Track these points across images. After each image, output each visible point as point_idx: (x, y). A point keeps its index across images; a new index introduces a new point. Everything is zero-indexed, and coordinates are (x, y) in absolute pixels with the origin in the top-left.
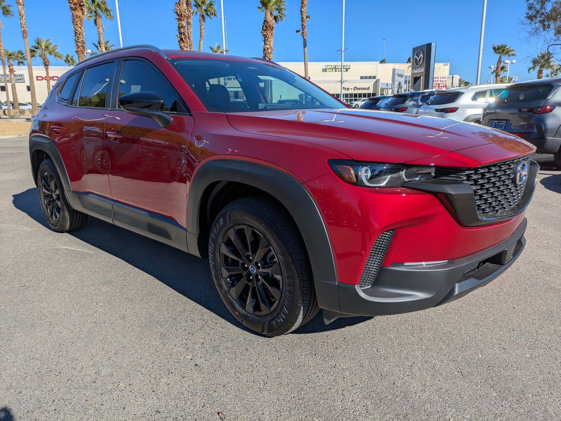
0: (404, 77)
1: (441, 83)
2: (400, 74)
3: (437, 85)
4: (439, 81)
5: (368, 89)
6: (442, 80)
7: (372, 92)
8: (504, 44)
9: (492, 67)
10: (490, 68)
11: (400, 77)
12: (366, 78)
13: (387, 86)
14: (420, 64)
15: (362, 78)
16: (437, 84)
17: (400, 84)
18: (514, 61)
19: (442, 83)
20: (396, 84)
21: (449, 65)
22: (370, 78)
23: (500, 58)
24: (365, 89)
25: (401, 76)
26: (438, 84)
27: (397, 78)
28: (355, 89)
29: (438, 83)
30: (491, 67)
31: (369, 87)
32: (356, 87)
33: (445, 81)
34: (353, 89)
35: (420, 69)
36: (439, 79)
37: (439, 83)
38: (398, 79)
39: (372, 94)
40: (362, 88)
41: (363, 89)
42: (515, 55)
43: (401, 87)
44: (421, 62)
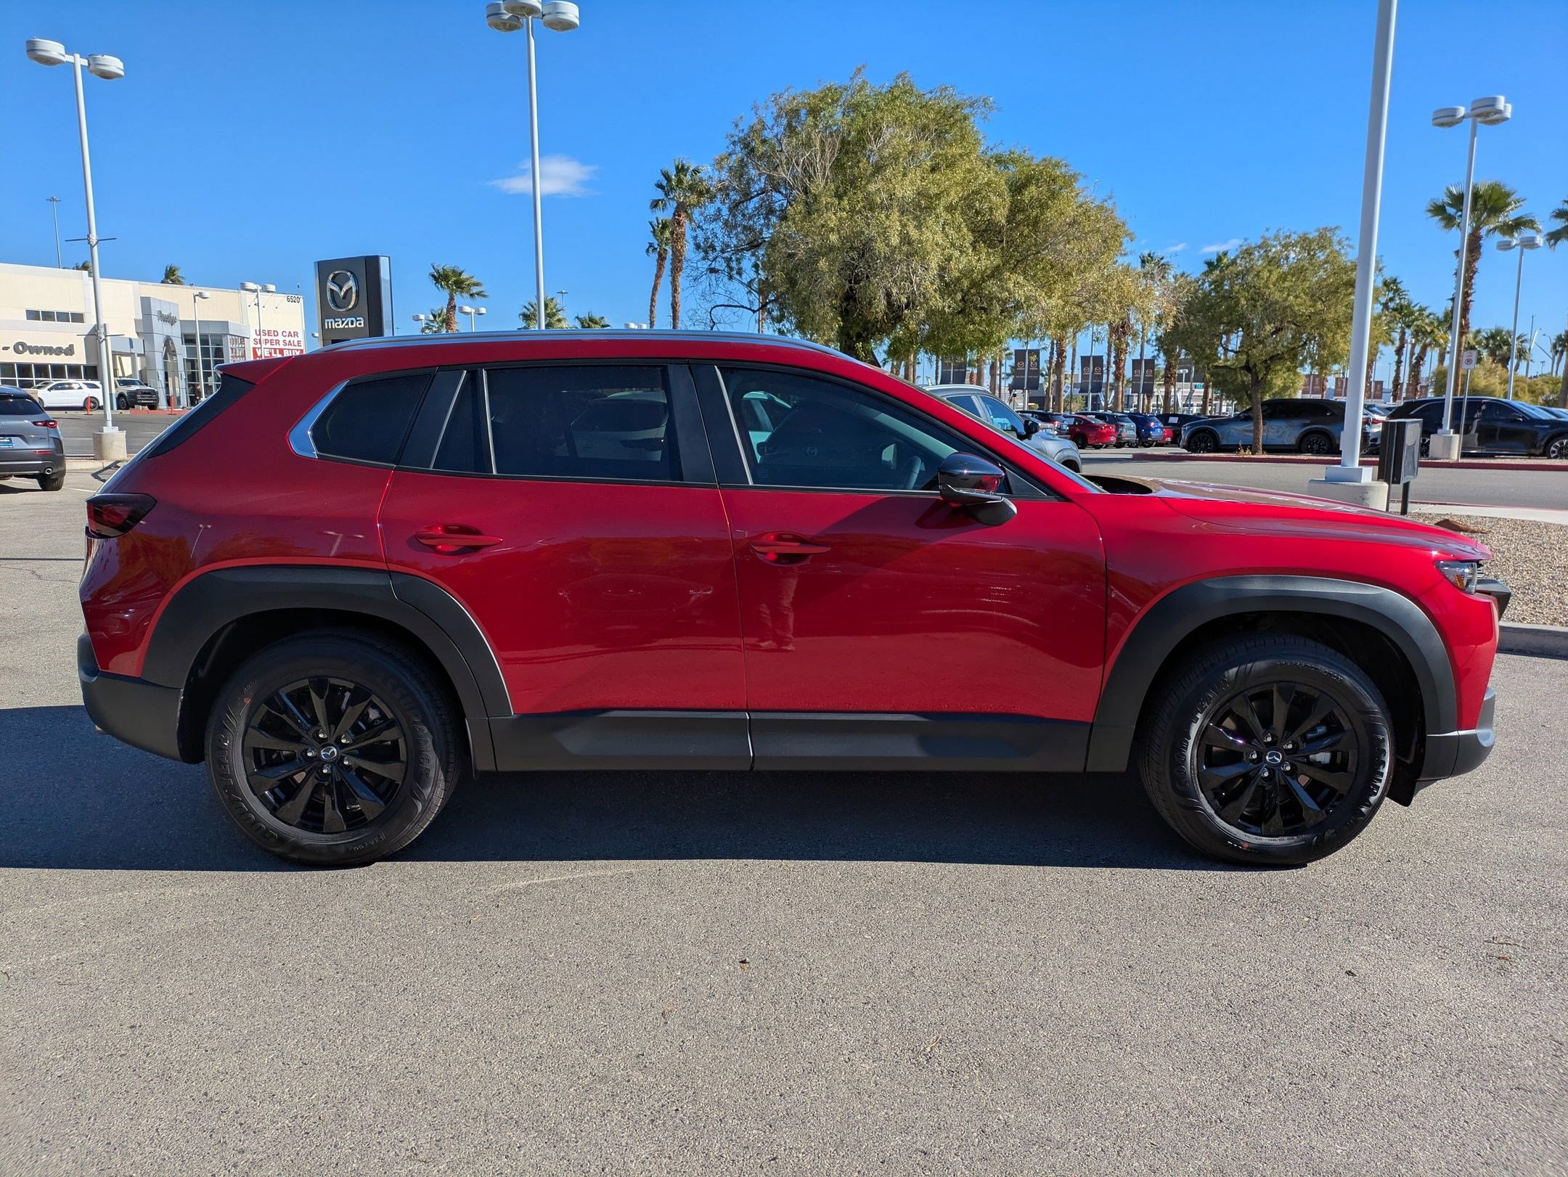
0: (178, 324)
1: (287, 347)
2: (165, 313)
3: (275, 353)
4: (281, 343)
5: (70, 351)
6: (287, 339)
7: (84, 362)
8: (458, 267)
9: (422, 317)
10: (417, 319)
11: (168, 325)
12: (48, 316)
13: (132, 347)
14: (350, 307)
15: (33, 315)
16: (275, 349)
17: (168, 342)
18: (483, 310)
19: (290, 347)
20: (159, 342)
21: (301, 300)
22: (63, 317)
23: (452, 299)
24: (58, 351)
25: (170, 320)
26: (278, 351)
27: (157, 325)
28: (20, 348)
29: (277, 347)
30: (418, 316)
31: (71, 346)
32: (23, 344)
33: (296, 343)
34: (12, 348)
35: (350, 319)
36: (280, 338)
37: (282, 346)
38: (160, 329)
39: (85, 367)
40: (44, 348)
41: (49, 350)
42: (484, 296)
43: (174, 351)
44: (352, 303)
